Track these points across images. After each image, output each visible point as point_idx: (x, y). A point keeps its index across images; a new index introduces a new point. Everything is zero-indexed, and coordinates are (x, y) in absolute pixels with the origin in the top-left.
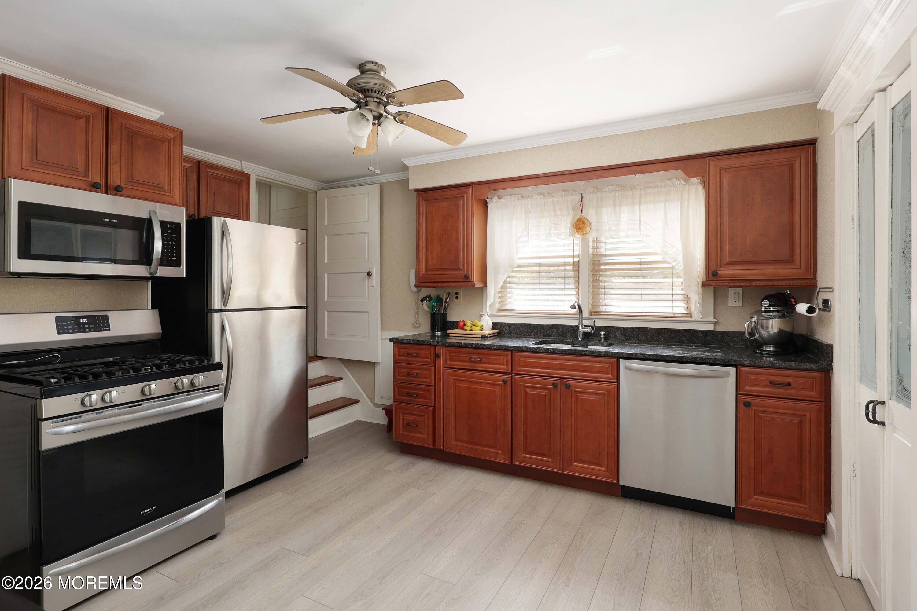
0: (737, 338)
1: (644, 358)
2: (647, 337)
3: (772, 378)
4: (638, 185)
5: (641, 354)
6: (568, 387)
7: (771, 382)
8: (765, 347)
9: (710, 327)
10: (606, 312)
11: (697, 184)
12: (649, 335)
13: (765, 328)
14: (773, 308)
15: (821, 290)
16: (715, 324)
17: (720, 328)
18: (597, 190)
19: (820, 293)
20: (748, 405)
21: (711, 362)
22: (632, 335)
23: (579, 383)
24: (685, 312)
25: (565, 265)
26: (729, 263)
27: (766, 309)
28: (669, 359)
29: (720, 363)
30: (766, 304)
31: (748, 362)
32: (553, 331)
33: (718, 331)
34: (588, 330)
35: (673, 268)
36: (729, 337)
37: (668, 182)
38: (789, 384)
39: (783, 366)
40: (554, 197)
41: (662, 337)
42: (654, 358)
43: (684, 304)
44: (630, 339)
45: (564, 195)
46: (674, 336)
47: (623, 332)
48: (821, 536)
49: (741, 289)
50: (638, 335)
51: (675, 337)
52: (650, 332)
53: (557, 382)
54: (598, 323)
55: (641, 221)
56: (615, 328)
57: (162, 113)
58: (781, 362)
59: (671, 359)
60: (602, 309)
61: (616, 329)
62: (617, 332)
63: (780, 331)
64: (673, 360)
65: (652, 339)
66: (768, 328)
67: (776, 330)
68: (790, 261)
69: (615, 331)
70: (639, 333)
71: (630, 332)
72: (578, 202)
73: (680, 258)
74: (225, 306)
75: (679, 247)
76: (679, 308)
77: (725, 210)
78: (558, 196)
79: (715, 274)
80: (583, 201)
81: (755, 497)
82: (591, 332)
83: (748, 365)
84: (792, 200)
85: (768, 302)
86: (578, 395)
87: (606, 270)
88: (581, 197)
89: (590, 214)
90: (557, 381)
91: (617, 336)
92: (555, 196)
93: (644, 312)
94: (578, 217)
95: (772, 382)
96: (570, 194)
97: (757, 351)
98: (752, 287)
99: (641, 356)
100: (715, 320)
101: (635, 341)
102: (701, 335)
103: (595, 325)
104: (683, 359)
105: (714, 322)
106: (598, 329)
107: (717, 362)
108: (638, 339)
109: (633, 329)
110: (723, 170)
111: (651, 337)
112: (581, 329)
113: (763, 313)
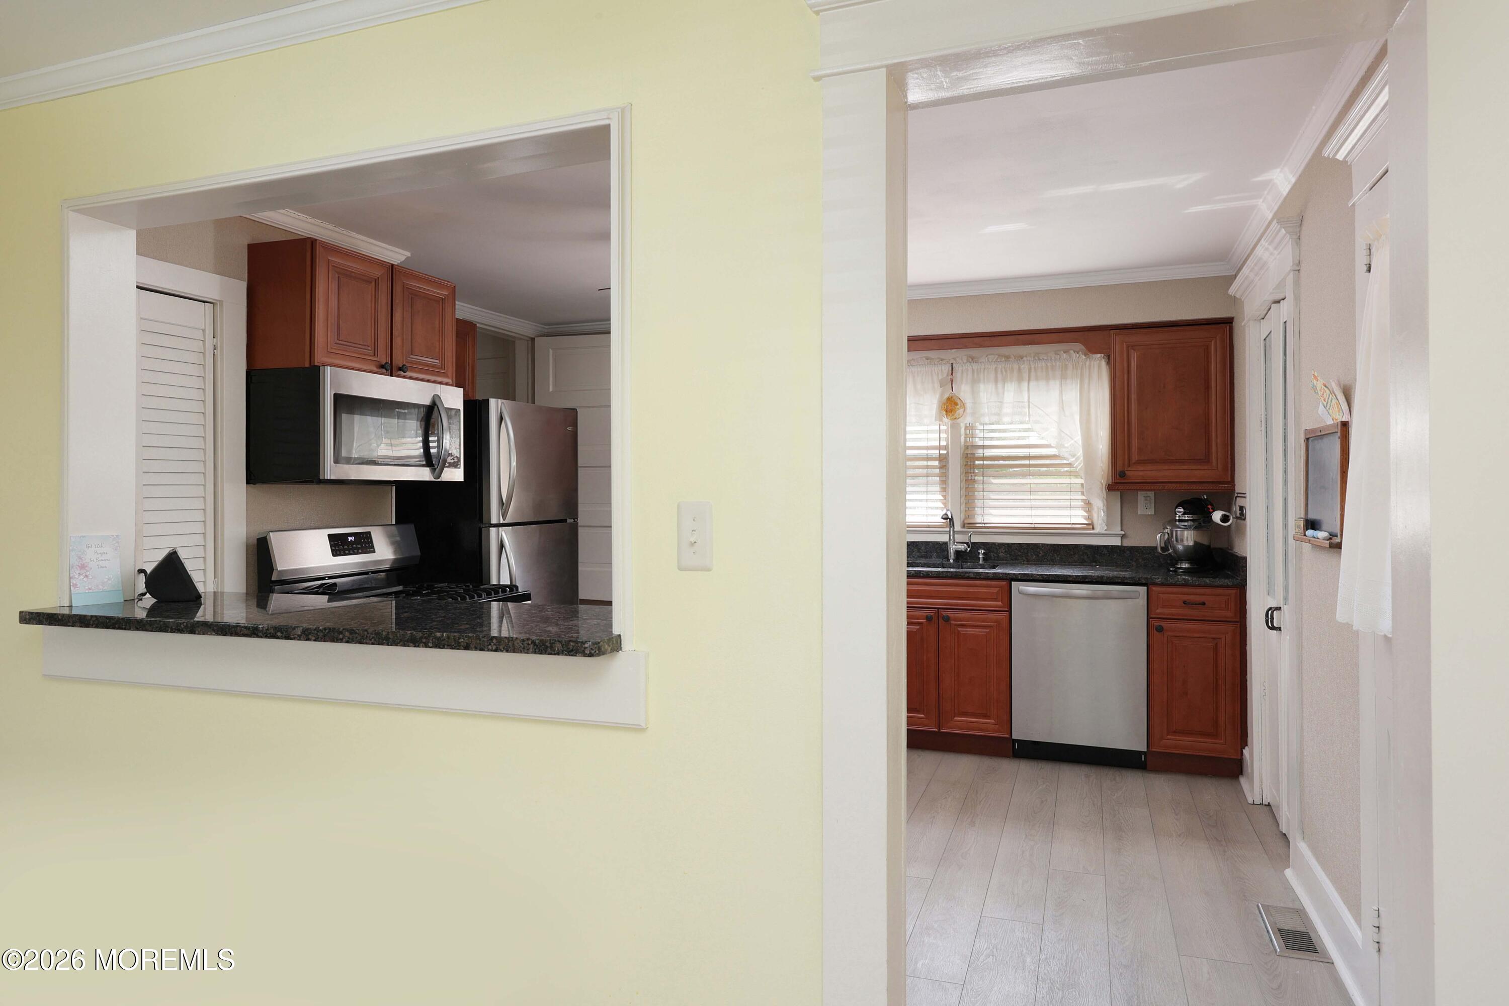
0: (1148, 554)
1: (1041, 579)
2: (1038, 556)
3: (1185, 597)
4: (1026, 356)
5: (1038, 575)
6: (947, 619)
7: (1185, 602)
8: (1179, 564)
9: (1116, 542)
10: (984, 523)
11: (1100, 359)
12: (1041, 552)
13: (1179, 541)
14: (1188, 517)
15: (1239, 495)
16: (1123, 537)
17: (1127, 543)
18: (972, 359)
19: (1238, 499)
20: (1160, 629)
21: (1120, 581)
22: (1020, 554)
23: (960, 615)
24: (1086, 522)
25: (928, 459)
26: (1139, 462)
27: (1181, 518)
28: (1071, 579)
29: (1129, 582)
30: (1180, 512)
31: (1160, 580)
32: (913, 550)
33: (1126, 547)
34: (962, 547)
35: (1070, 465)
36: (1139, 553)
37: (1064, 355)
38: (1204, 604)
39: (1197, 583)
40: (914, 365)
41: (1058, 555)
42: (1054, 579)
43: (1084, 512)
44: (1016, 559)
45: (928, 364)
46: (1072, 553)
47: (1007, 550)
48: (1238, 777)
49: (1153, 493)
50: (1027, 553)
51: (1074, 555)
52: (1043, 549)
53: (932, 614)
54: (975, 539)
55: (1031, 404)
56: (997, 544)
57: (409, 254)
58: (1194, 579)
59: (1074, 580)
60: (979, 519)
61: (998, 546)
62: (1000, 550)
63: (1196, 543)
64: (1076, 580)
65: (1045, 558)
66: (1183, 541)
67: (1191, 543)
68: (1206, 459)
69: (997, 549)
70: (1027, 551)
71: (1016, 549)
72: (947, 375)
73: (1080, 453)
74: (504, 519)
75: (1078, 438)
76: (1078, 517)
77: (1134, 397)
78: (920, 365)
79: (1122, 475)
80: (953, 374)
81: (1169, 737)
82: (966, 550)
83: (1160, 583)
84: (1208, 388)
85: (1182, 510)
86: (959, 629)
87: (983, 466)
88: (950, 368)
89: (963, 391)
90: (931, 613)
91: (1000, 555)
92: (915, 364)
93: (1035, 524)
94: (946, 396)
95: (1186, 602)
96: (936, 363)
97: (1171, 569)
98: (1164, 491)
99: (1038, 577)
100: (1123, 533)
101: (1023, 561)
102: (1105, 551)
103: (972, 541)
104: (1087, 578)
105: (1121, 535)
106: (975, 546)
107: (1126, 581)
108: (1027, 559)
109: (1020, 545)
110: (1131, 347)
111: (1043, 556)
112: (953, 548)
113: (1177, 523)
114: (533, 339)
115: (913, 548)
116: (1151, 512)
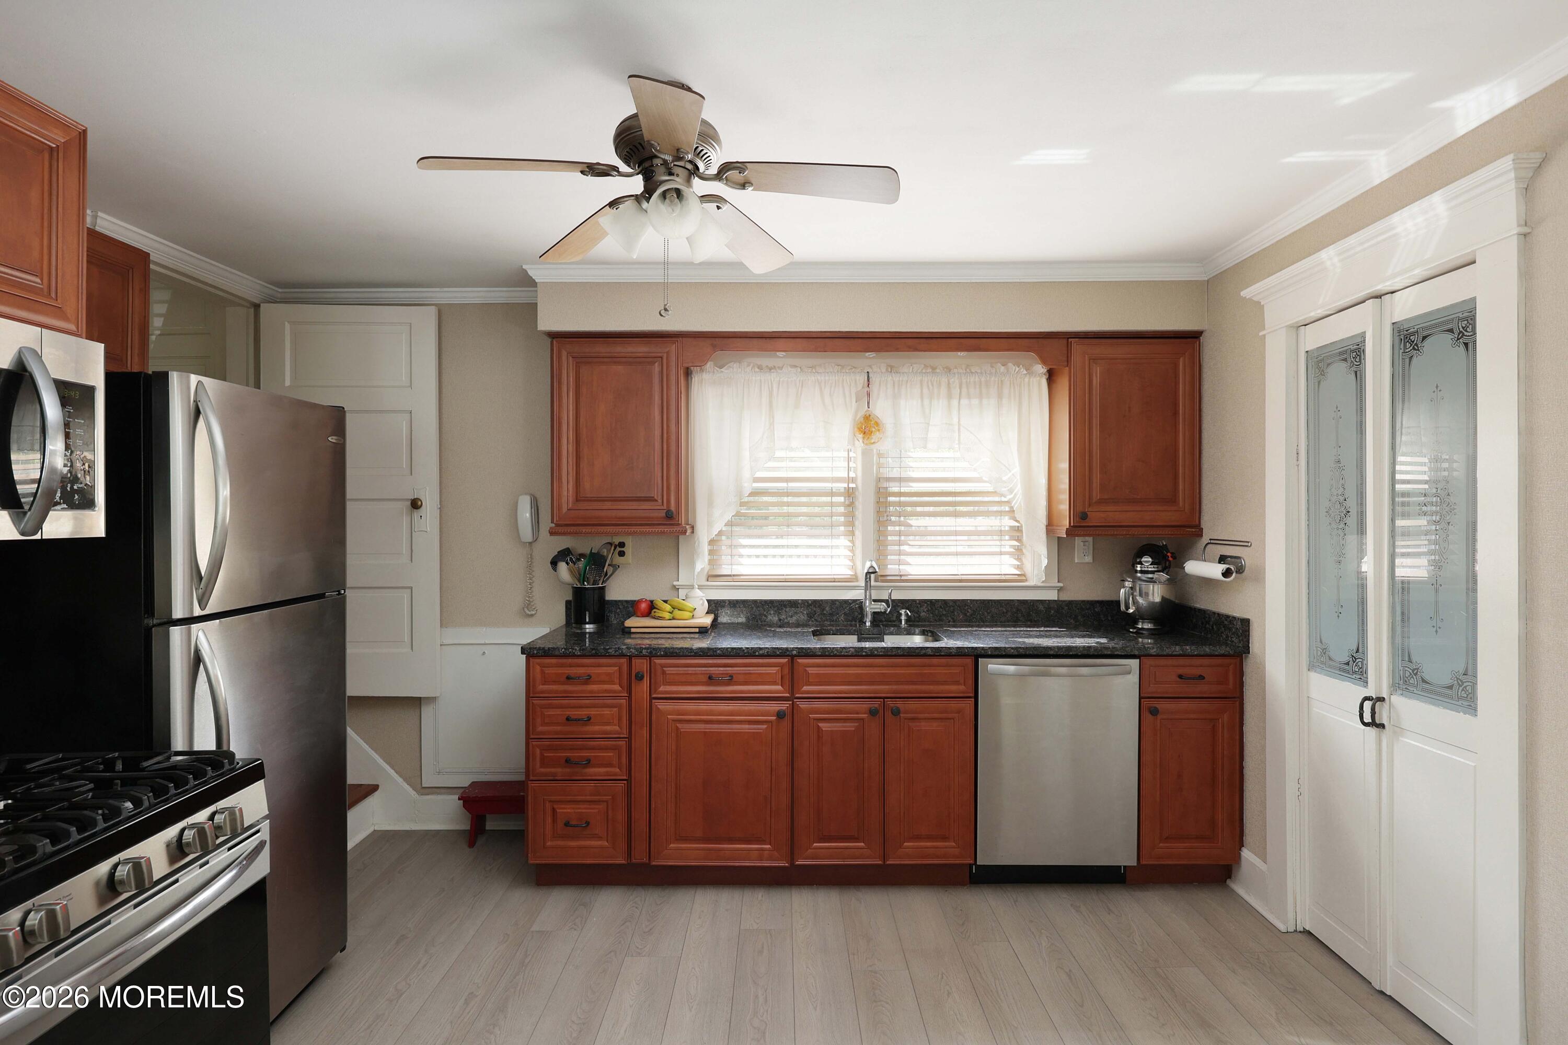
0: (1087, 609)
1: (1016, 653)
2: (966, 615)
3: (1181, 671)
4: (956, 368)
5: (1012, 648)
6: (896, 712)
7: (1180, 677)
8: (1141, 623)
9: (1052, 596)
10: (901, 576)
11: (1041, 375)
12: (970, 611)
13: (1144, 596)
14: (1154, 567)
15: (1212, 541)
16: (1060, 590)
17: (1066, 597)
18: (891, 369)
19: (1209, 546)
20: (1154, 712)
21: (1109, 653)
22: (944, 613)
23: (913, 705)
24: (1018, 572)
25: (832, 494)
26: (1101, 502)
27: (1143, 569)
28: (1052, 652)
30: (1147, 562)
31: (1155, 650)
32: (815, 611)
33: (1064, 601)
34: (881, 607)
35: (1008, 502)
36: (1078, 609)
37: (1003, 367)
38: (1201, 677)
39: (1196, 653)
40: (821, 373)
41: (988, 613)
42: (1031, 653)
43: (1012, 560)
44: (940, 620)
45: (838, 371)
46: (1005, 611)
47: (930, 608)
48: (1225, 882)
50: (953, 612)
51: (1006, 612)
52: (971, 606)
53: (876, 706)
54: (897, 596)
55: (961, 427)
56: (918, 602)
58: (1193, 647)
59: (1055, 653)
60: (892, 569)
61: (919, 604)
62: (922, 609)
63: (1164, 599)
64: (1058, 653)
65: (973, 618)
66: (1148, 596)
67: (1157, 599)
68: (1172, 500)
69: (918, 607)
70: (954, 609)
71: (941, 607)
72: (863, 387)
73: (1019, 489)
74: (203, 606)
75: (1017, 470)
76: (1004, 566)
77: (1096, 421)
78: (828, 373)
79: (1084, 516)
80: (870, 386)
81: (1161, 845)
82: (886, 610)
84: (1176, 413)
85: (1150, 559)
86: (910, 724)
87: (900, 504)
88: (866, 377)
89: (881, 408)
90: (876, 704)
91: (921, 615)
92: (822, 371)
93: (961, 575)
94: (861, 414)
95: (1182, 676)
96: (847, 371)
97: (1131, 630)
98: (1128, 536)
99: (1012, 651)
100: (1061, 585)
101: (949, 622)
102: (1041, 607)
103: (892, 599)
104: (1071, 651)
105: (1058, 587)
106: (898, 604)
107: (1116, 653)
108: (953, 619)
109: (945, 602)
110: (1094, 360)
111: (971, 615)
112: (870, 608)
113: (1139, 575)
114: (257, 307)
115: (815, 609)
116: (1089, 559)
